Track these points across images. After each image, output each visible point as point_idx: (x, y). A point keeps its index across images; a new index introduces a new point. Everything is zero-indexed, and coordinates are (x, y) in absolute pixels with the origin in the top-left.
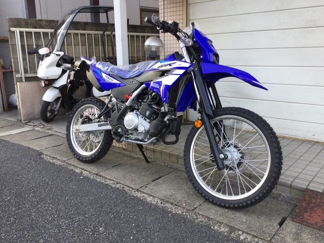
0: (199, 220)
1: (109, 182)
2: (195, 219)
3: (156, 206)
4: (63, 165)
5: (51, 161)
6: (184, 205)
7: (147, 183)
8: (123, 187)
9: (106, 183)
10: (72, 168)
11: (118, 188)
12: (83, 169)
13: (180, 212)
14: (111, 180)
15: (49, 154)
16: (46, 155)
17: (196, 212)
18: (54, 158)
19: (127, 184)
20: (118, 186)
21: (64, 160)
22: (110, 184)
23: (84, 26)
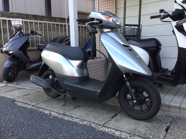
1: (76, 120)
4: (34, 108)
5: (23, 106)
6: (151, 137)
7: (108, 120)
8: (90, 124)
9: (74, 121)
10: (42, 110)
11: (86, 125)
12: (51, 111)
14: (77, 118)
15: (21, 101)
16: (19, 102)
18: (25, 103)
19: (92, 121)
20: (85, 123)
21: (34, 104)
22: (78, 122)
23: (42, 18)
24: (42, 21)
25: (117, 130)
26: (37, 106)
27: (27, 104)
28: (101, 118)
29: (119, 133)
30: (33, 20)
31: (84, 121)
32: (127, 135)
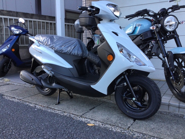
0: (136, 135)
1: (57, 112)
2: (133, 135)
3: (99, 127)
4: (21, 102)
5: (11, 100)
6: (120, 125)
7: (86, 112)
8: (70, 115)
9: (56, 113)
10: (27, 103)
11: (66, 116)
12: (36, 104)
13: (119, 130)
15: (9, 95)
16: (6, 96)
17: (130, 130)
18: (12, 97)
19: (72, 113)
20: (65, 114)
21: (21, 99)
22: (59, 113)
23: (32, 16)
24: (32, 18)
25: (92, 120)
26: (23, 100)
27: (14, 98)
28: (80, 110)
29: (94, 122)
31: (64, 112)
32: (100, 123)
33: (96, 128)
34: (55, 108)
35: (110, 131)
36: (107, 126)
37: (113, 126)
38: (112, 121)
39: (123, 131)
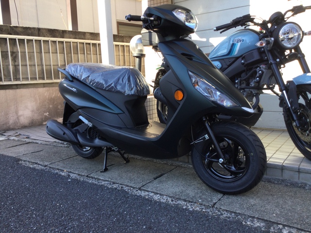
0: (225, 216)
1: (103, 183)
2: (219, 215)
3: (167, 205)
4: (46, 169)
5: (31, 166)
7: (148, 181)
8: (122, 187)
9: (101, 184)
10: (57, 171)
11: (116, 189)
12: (70, 172)
13: (198, 209)
14: (105, 181)
15: (28, 159)
16: (25, 161)
17: (217, 208)
18: (34, 163)
19: (125, 184)
20: (115, 186)
21: (47, 164)
22: (106, 185)
25: (158, 194)
26: (50, 166)
27: (36, 163)
29: (159, 197)
30: (48, 37)
31: (114, 183)
32: (169, 198)
33: (162, 205)
34: (100, 178)
35: (183, 209)
36: (179, 202)
37: (190, 202)
38: (188, 194)
39: (204, 210)
